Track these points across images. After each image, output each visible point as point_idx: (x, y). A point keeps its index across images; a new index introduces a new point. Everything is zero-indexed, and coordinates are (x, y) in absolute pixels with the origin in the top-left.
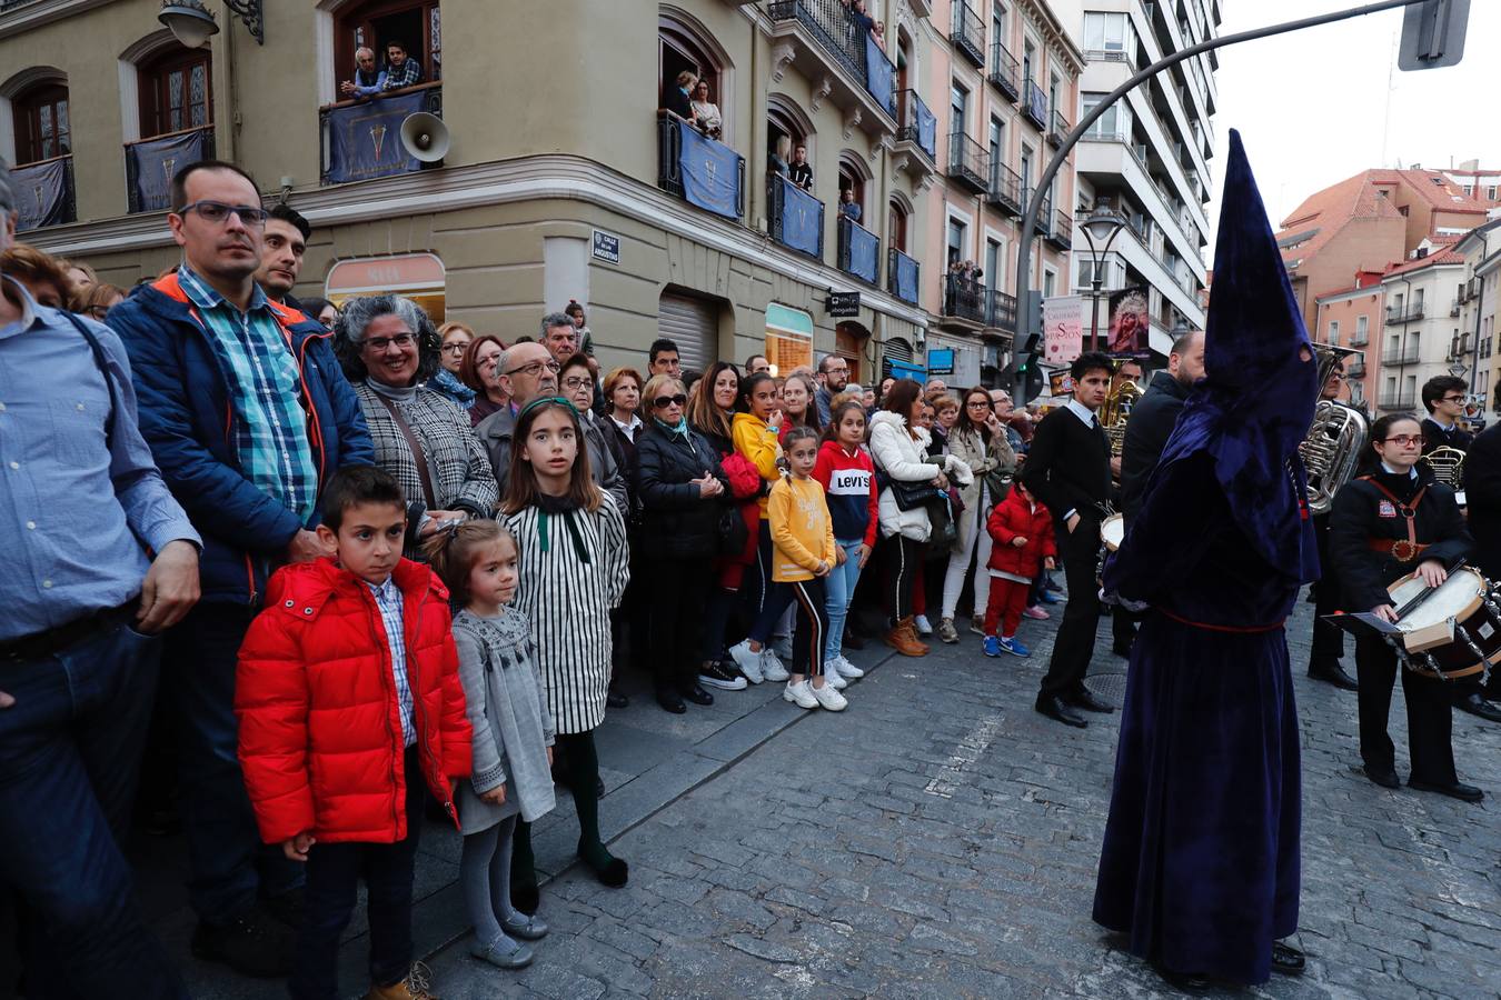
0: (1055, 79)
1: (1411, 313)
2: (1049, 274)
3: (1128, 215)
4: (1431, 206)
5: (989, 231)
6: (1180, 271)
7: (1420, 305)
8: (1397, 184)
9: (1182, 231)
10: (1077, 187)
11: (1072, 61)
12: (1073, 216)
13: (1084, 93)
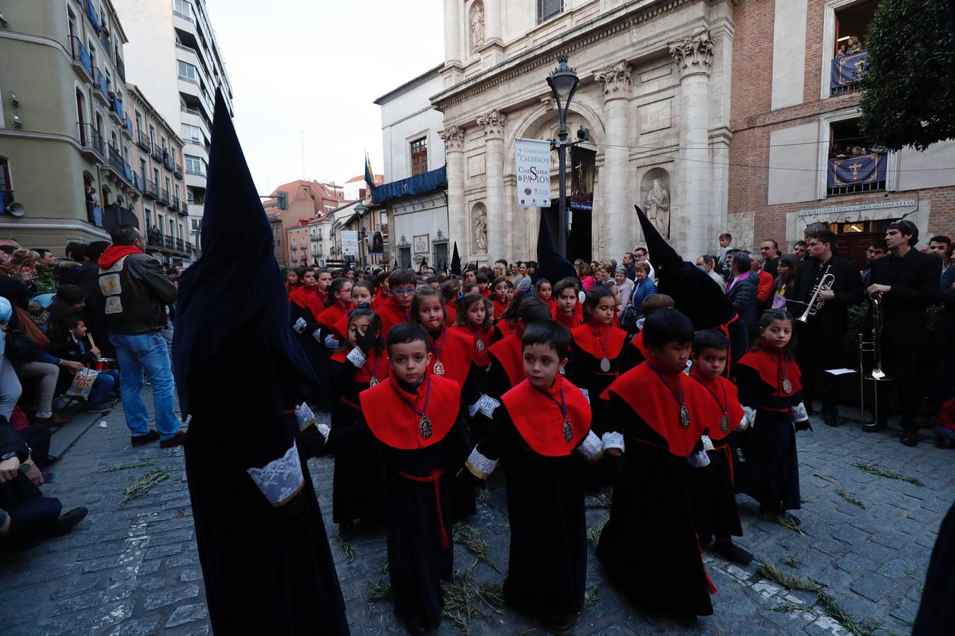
0: (173, 150)
1: (318, 237)
2: (181, 226)
4: (322, 197)
5: (158, 212)
7: (320, 235)
8: (309, 187)
10: (187, 191)
11: (179, 143)
12: (187, 203)
13: (185, 155)
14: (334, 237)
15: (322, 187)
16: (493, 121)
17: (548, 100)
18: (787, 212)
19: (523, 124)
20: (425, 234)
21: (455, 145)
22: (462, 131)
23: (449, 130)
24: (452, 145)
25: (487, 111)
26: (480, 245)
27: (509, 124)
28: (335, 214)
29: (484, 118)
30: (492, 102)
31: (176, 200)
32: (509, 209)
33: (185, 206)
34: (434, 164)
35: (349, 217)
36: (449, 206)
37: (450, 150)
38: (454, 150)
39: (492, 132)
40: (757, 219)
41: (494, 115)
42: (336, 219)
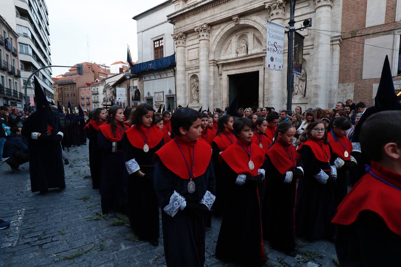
0: (11, 39)
1: (96, 93)
2: (16, 83)
3: (33, 70)
4: (98, 72)
6: (47, 81)
7: (97, 91)
8: (91, 66)
9: (46, 72)
10: (20, 63)
11: (16, 36)
12: (20, 70)
13: (20, 43)
14: (105, 93)
15: (98, 67)
16: (204, 30)
17: (237, 19)
18: (373, 83)
19: (221, 32)
20: (162, 91)
21: (181, 42)
22: (185, 35)
23: (178, 34)
24: (179, 42)
25: (201, 24)
26: (194, 98)
27: (213, 32)
28: (106, 80)
29: (199, 28)
30: (203, 19)
31: (13, 68)
32: (212, 78)
33: (19, 72)
34: (167, 53)
35: (115, 82)
36: (176, 76)
37: (179, 45)
38: (180, 45)
39: (203, 35)
40: (356, 87)
41: (205, 26)
42: (107, 83)
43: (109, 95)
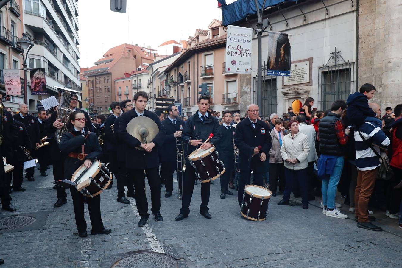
1: (138, 86)
4: (141, 57)
8: (132, 49)
10: (25, 30)
14: (151, 85)
15: (142, 50)
20: (307, 57)
35: (168, 66)
36: (360, 9)
42: (154, 70)
43: (157, 88)
